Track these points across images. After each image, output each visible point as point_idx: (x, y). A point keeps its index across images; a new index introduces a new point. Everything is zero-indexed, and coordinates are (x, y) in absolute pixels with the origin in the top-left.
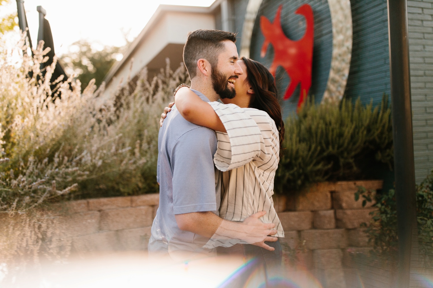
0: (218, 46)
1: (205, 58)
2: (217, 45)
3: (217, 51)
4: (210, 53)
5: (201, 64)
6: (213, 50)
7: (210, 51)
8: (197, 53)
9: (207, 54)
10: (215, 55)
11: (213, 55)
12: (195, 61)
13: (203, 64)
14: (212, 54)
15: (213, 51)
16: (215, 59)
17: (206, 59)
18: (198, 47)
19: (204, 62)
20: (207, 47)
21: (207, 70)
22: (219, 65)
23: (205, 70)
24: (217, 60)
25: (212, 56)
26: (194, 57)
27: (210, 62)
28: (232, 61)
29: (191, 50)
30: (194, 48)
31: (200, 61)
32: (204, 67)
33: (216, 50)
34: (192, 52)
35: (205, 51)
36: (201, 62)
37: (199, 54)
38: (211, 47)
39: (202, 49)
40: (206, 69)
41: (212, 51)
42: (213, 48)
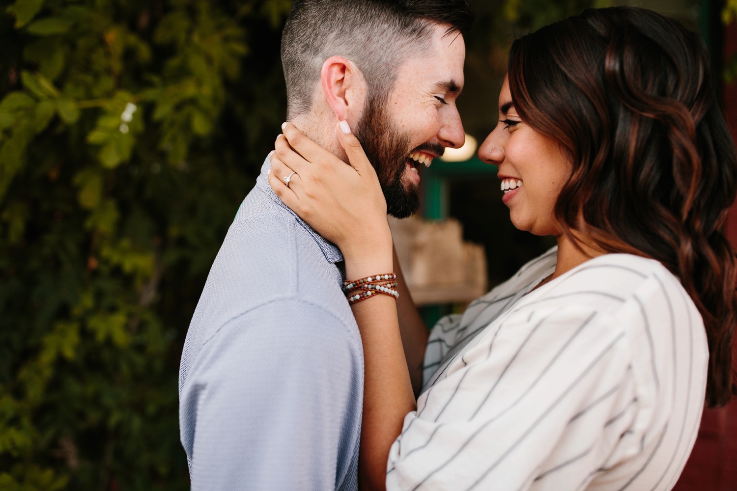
0: (409, 30)
1: (355, 58)
2: (406, 26)
3: (402, 46)
4: (375, 45)
5: (336, 75)
6: (390, 39)
7: (378, 41)
8: (332, 36)
9: (364, 47)
10: (389, 59)
11: (384, 59)
12: (318, 60)
13: (340, 77)
14: (382, 53)
15: (388, 41)
16: (389, 73)
17: (357, 63)
18: (340, 14)
19: (347, 73)
20: (370, 24)
21: (349, 102)
22: (394, 97)
23: (342, 101)
24: (394, 78)
25: (380, 60)
26: (316, 44)
27: (370, 78)
28: (442, 96)
29: (314, 17)
30: (327, 14)
31: (334, 64)
32: (344, 87)
33: (398, 43)
34: (316, 24)
35: (359, 35)
36: (336, 69)
37: (338, 37)
38: (386, 26)
39: (354, 25)
40: (347, 96)
41: (385, 41)
42: (390, 32)
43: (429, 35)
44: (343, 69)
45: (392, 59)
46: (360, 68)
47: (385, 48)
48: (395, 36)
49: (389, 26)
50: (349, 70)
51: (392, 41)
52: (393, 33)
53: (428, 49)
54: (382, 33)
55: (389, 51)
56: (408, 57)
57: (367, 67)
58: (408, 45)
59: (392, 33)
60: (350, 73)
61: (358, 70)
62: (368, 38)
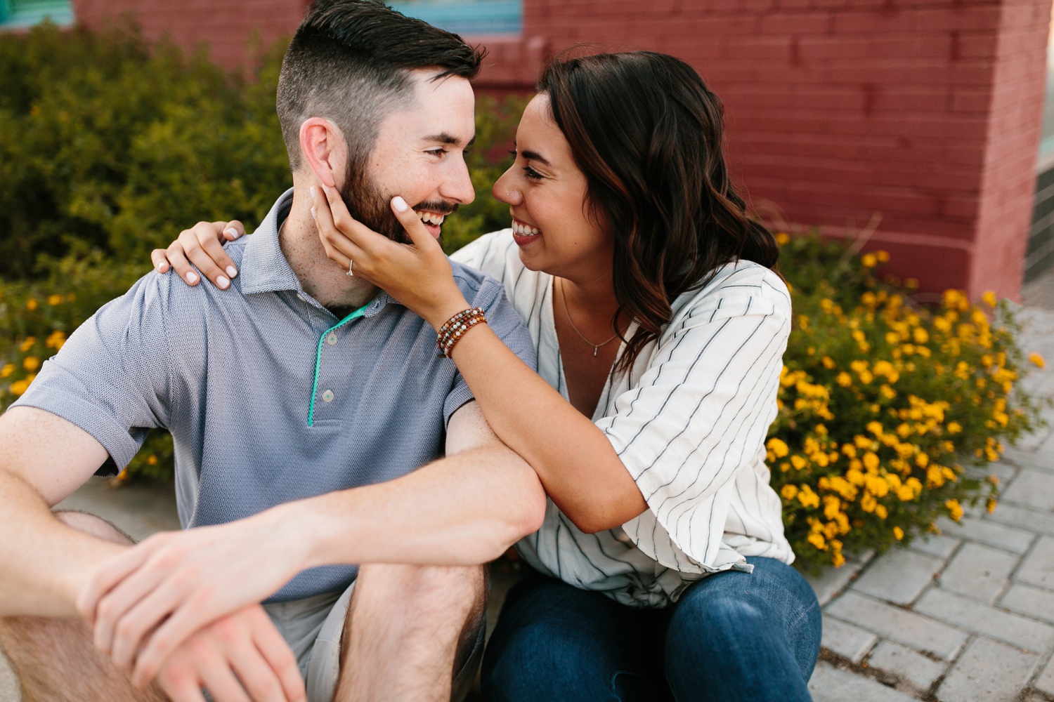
43: (411, 85)
44: (324, 130)
45: (372, 115)
46: (340, 127)
47: (364, 104)
48: (373, 90)
49: (366, 82)
50: (329, 131)
51: (370, 96)
52: (371, 87)
53: (410, 101)
54: (360, 88)
55: (368, 107)
56: (389, 112)
57: (348, 125)
58: (387, 100)
59: (369, 87)
60: (331, 134)
61: (339, 130)
62: (346, 94)
